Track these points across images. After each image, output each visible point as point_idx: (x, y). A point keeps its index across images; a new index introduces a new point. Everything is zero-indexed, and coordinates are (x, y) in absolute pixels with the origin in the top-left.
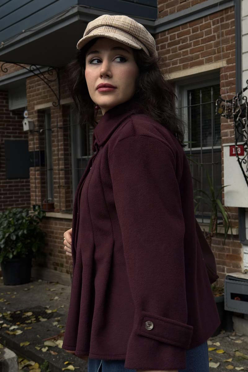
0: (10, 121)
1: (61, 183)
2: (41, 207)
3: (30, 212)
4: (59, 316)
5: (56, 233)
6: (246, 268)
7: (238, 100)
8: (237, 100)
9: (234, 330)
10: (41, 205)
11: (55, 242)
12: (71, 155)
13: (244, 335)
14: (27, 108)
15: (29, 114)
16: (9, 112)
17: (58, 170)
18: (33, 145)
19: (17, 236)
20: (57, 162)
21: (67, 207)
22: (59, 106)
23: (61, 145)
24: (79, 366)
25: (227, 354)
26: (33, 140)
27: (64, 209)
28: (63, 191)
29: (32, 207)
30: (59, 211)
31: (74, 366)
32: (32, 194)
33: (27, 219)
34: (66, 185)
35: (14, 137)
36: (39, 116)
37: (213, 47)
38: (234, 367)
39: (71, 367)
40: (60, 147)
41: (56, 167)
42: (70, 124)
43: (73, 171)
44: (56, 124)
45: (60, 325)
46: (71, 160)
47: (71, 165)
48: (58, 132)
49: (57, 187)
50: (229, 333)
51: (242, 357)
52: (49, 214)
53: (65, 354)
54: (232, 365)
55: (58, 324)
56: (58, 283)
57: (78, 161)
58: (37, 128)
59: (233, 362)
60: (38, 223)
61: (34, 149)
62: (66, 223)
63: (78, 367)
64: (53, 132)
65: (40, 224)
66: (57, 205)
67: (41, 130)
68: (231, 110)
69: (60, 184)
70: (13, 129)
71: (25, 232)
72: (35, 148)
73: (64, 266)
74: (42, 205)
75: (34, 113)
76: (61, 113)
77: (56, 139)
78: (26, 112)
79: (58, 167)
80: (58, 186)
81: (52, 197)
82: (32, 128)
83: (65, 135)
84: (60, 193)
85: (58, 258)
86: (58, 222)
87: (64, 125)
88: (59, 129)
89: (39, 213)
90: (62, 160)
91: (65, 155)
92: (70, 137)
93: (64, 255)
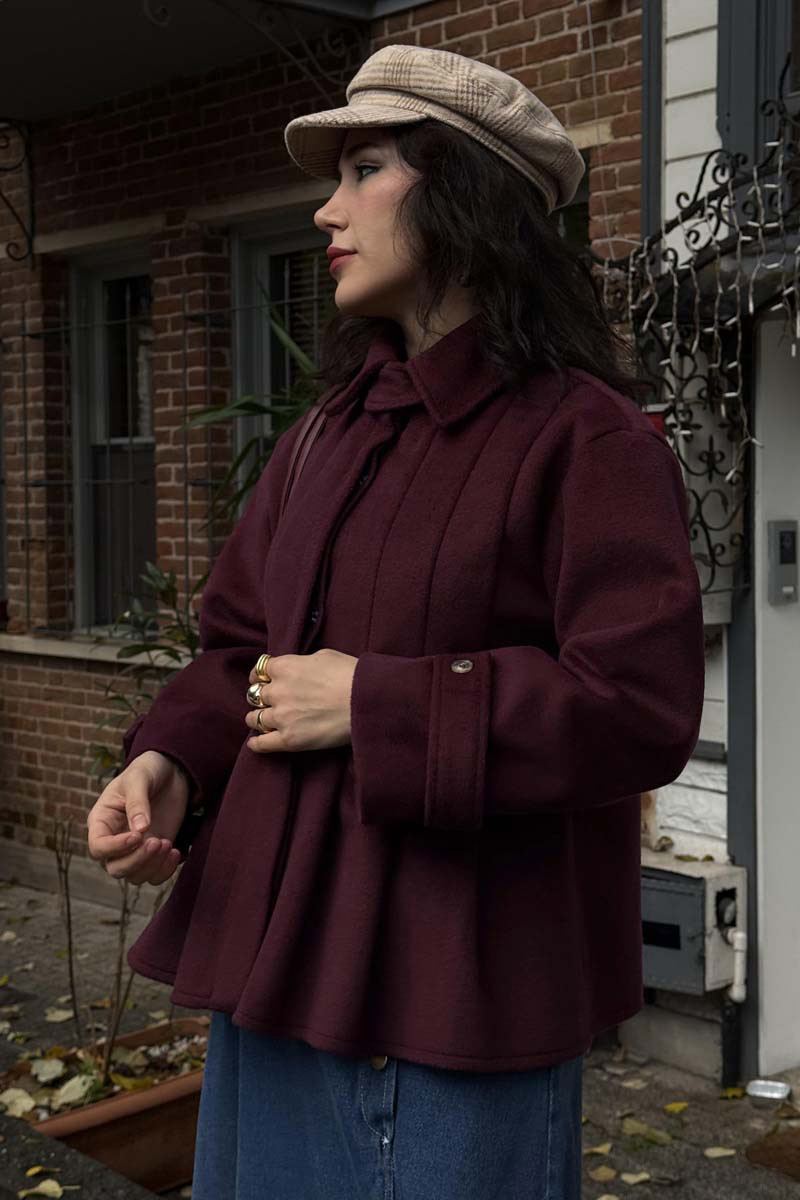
1: (33, 529)
4: (15, 1002)
5: (14, 707)
6: (663, 833)
7: (648, 260)
8: (643, 260)
9: (620, 1045)
11: (9, 737)
12: (69, 432)
13: (652, 1062)
17: (22, 486)
20: (19, 455)
21: (52, 614)
22: (29, 259)
23: (35, 398)
24: (80, 1183)
25: (595, 1126)
27: (41, 621)
28: (40, 557)
30: (24, 628)
31: (61, 1184)
34: (51, 538)
37: (568, 75)
38: (618, 1175)
39: (50, 1187)
40: (31, 405)
41: (16, 475)
42: (67, 324)
43: (77, 491)
44: (17, 322)
45: (19, 1034)
46: (70, 451)
47: (70, 468)
48: (24, 349)
49: (19, 544)
50: (603, 1055)
51: (643, 1137)
53: (29, 1141)
54: (611, 1164)
55: (11, 1030)
56: (14, 882)
57: (96, 453)
59: (613, 1156)
62: (48, 671)
63: (77, 1187)
64: (7, 349)
66: (17, 606)
68: (625, 294)
69: (28, 535)
73: (39, 825)
76: (36, 285)
77: (16, 376)
79: (22, 473)
80: (23, 542)
83: (49, 362)
84: (28, 564)
85: (18, 795)
86: (19, 667)
87: (46, 325)
88: (28, 339)
90: (40, 451)
91: (49, 431)
92: (68, 368)
93: (39, 784)
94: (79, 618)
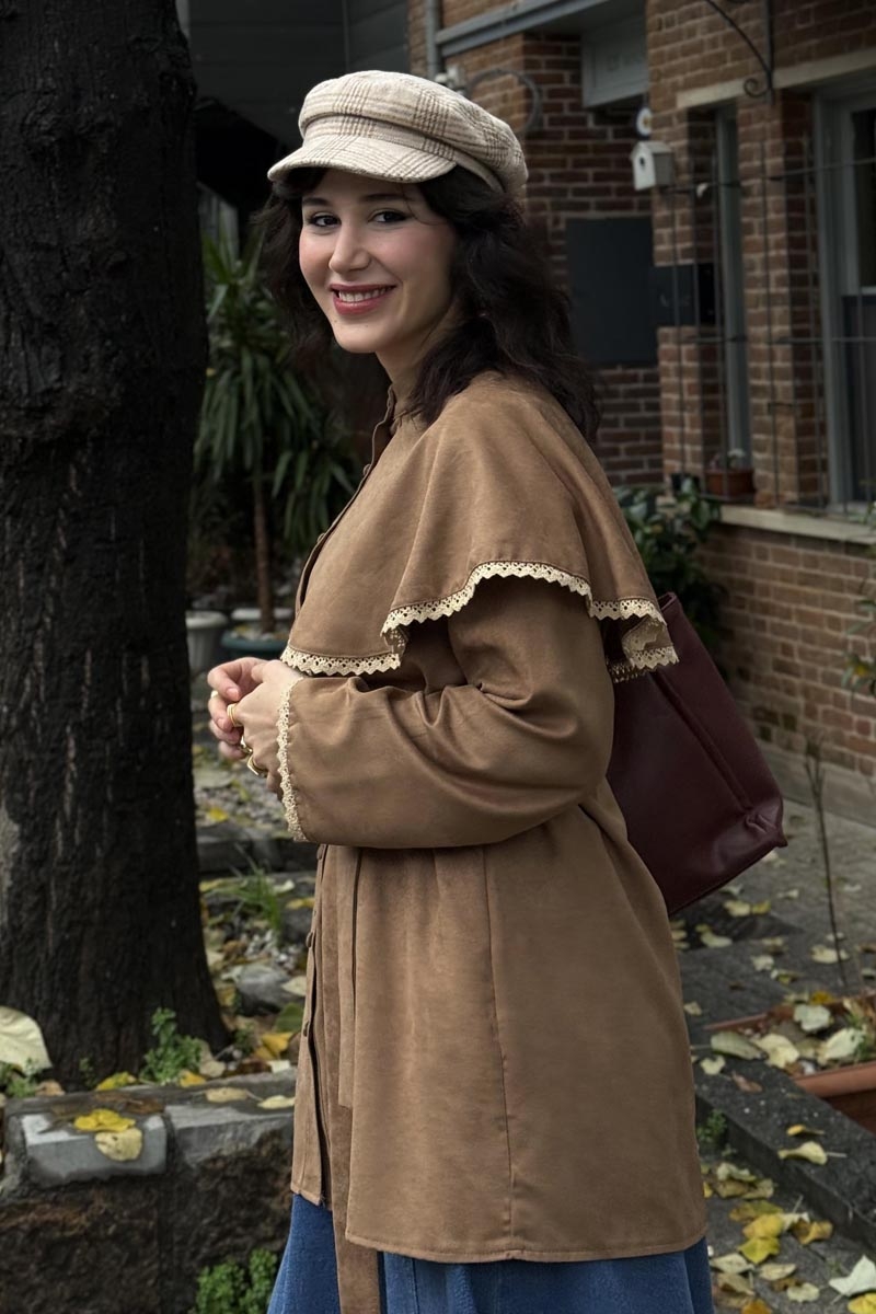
0: (583, 149)
1: (779, 391)
2: (703, 484)
3: (660, 501)
4: (778, 934)
5: (765, 591)
10: (702, 476)
11: (761, 625)
12: (816, 281)
14: (648, 100)
15: (656, 124)
16: (582, 114)
17: (766, 343)
18: (671, 244)
20: (762, 309)
21: (803, 486)
22: (768, 94)
23: (778, 246)
26: (669, 222)
27: (791, 495)
28: (788, 423)
29: (668, 480)
30: (773, 503)
32: (667, 429)
33: (648, 530)
34: (799, 402)
35: (601, 207)
36: (693, 133)
40: (773, 253)
41: (758, 331)
42: (811, 164)
43: (828, 349)
44: (757, 163)
45: (783, 972)
46: (818, 302)
47: (818, 322)
48: (764, 193)
49: (765, 409)
52: (733, 515)
55: (775, 966)
57: (848, 303)
58: (686, 177)
60: (691, 547)
61: (676, 259)
62: (801, 551)
64: (746, 193)
65: (698, 551)
66: (764, 478)
67: (702, 188)
69: (774, 396)
70: (598, 177)
72: (679, 253)
73: (799, 727)
74: (708, 477)
75: (675, 120)
76: (777, 122)
77: (757, 222)
78: (645, 114)
79: (766, 328)
80: (769, 405)
81: (746, 445)
82: (666, 181)
83: (792, 206)
84: (774, 430)
85: (774, 692)
86: (770, 546)
87: (788, 166)
88: (768, 182)
89: (695, 509)
90: (783, 304)
91: (794, 281)
92: (813, 210)
93: (796, 681)
94: (835, 493)
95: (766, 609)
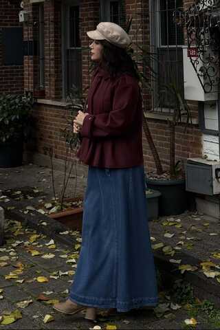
0: (7, 10)
3: (23, 98)
5: (47, 119)
6: (205, 154)
10: (33, 92)
11: (45, 127)
12: (61, 46)
15: (25, 6)
17: (49, 60)
18: (28, 35)
19: (10, 120)
20: (48, 52)
21: (56, 94)
26: (27, 30)
27: (53, 96)
28: (53, 79)
29: (25, 93)
30: (49, 98)
32: (25, 80)
33: (20, 105)
34: (56, 74)
35: (11, 25)
36: (33, 9)
40: (51, 39)
42: (60, 18)
44: (48, 17)
46: (61, 51)
47: (61, 55)
48: (49, 24)
49: (48, 76)
52: (40, 101)
58: (31, 20)
60: (30, 109)
61: (28, 39)
64: (45, 24)
66: (47, 92)
67: (35, 23)
69: (50, 73)
71: (18, 117)
75: (29, 6)
76: (53, 8)
77: (47, 31)
78: (22, 3)
79: (49, 57)
81: (44, 84)
83: (55, 28)
84: (50, 81)
85: (48, 143)
86: (48, 108)
87: (55, 18)
89: (31, 99)
90: (53, 51)
91: (55, 46)
92: (60, 29)
93: (53, 140)
94: (63, 96)
95: (47, 123)
